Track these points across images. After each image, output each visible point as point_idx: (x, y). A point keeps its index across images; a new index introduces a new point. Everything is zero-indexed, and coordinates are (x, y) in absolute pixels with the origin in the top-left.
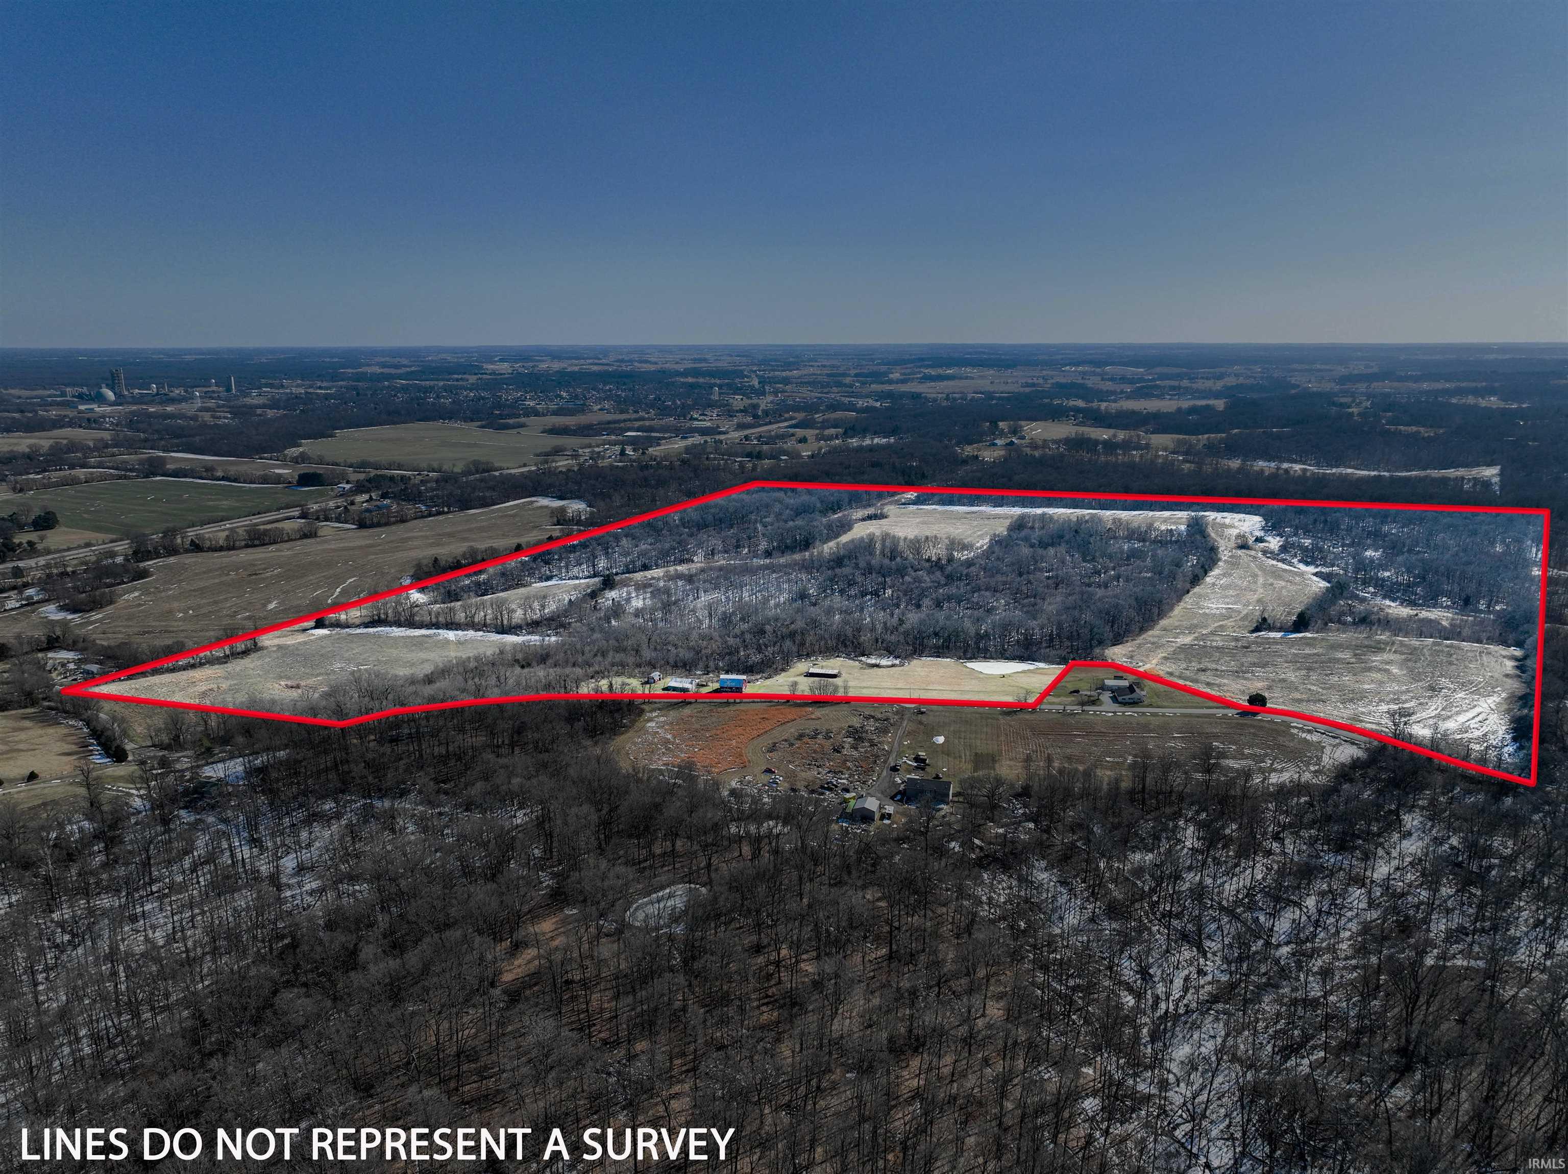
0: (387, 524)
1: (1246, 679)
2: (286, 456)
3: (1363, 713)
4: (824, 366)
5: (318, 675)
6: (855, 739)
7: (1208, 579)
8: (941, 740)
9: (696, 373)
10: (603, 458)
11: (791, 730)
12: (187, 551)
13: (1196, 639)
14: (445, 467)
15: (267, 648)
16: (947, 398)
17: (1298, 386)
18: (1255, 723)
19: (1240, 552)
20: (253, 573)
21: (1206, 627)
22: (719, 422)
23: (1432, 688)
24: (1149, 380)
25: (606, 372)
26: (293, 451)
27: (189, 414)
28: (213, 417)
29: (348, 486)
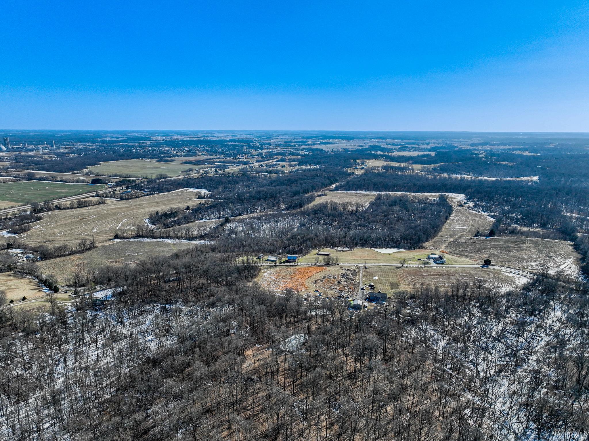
0: (131, 199)
1: (479, 254)
2: (83, 172)
3: (526, 266)
4: (282, 139)
5: (122, 257)
6: (345, 278)
7: (451, 218)
8: (376, 278)
9: (234, 141)
10: (209, 173)
11: (320, 275)
12: (54, 209)
13: (455, 239)
14: (148, 177)
15: (98, 247)
16: (332, 151)
17: (458, 147)
18: (489, 270)
19: (460, 208)
20: (84, 219)
21: (456, 235)
22: (249, 159)
23: (548, 256)
24: (402, 145)
25: (200, 140)
26: (86, 170)
27: (39, 156)
28: (49, 157)
29: (112, 184)
